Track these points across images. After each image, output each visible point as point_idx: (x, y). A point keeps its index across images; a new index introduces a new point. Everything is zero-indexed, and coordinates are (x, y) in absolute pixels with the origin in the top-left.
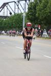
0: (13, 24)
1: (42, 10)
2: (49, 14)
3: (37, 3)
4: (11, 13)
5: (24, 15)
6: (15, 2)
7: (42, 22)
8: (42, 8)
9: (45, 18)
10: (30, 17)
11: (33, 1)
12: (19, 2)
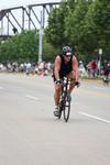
0: (19, 52)
1: (76, 23)
2: (89, 32)
3: (66, 10)
4: (15, 30)
5: (41, 33)
6: (24, 9)
9: (82, 39)
10: (53, 36)
11: (58, 6)
12: (30, 7)
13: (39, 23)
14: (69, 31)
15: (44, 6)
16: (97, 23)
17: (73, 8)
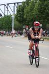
1: (29, 12)
2: (36, 16)
3: (24, 6)
4: (1, 15)
5: (13, 17)
6: (5, 5)
7: (30, 23)
8: (30, 10)
10: (19, 18)
11: (21, 4)
12: (8, 4)
13: (12, 12)
14: (26, 16)
15: (15, 4)
16: (39, 12)
17: (28, 5)
